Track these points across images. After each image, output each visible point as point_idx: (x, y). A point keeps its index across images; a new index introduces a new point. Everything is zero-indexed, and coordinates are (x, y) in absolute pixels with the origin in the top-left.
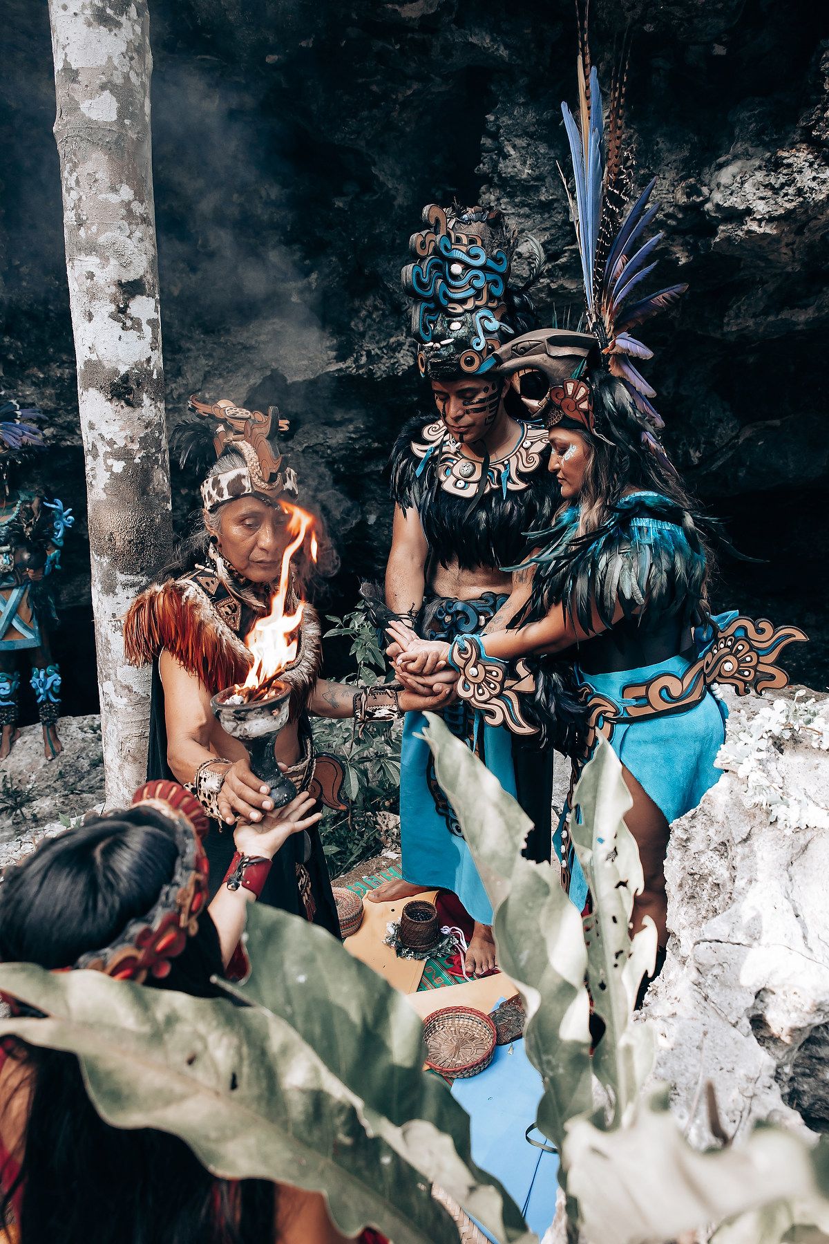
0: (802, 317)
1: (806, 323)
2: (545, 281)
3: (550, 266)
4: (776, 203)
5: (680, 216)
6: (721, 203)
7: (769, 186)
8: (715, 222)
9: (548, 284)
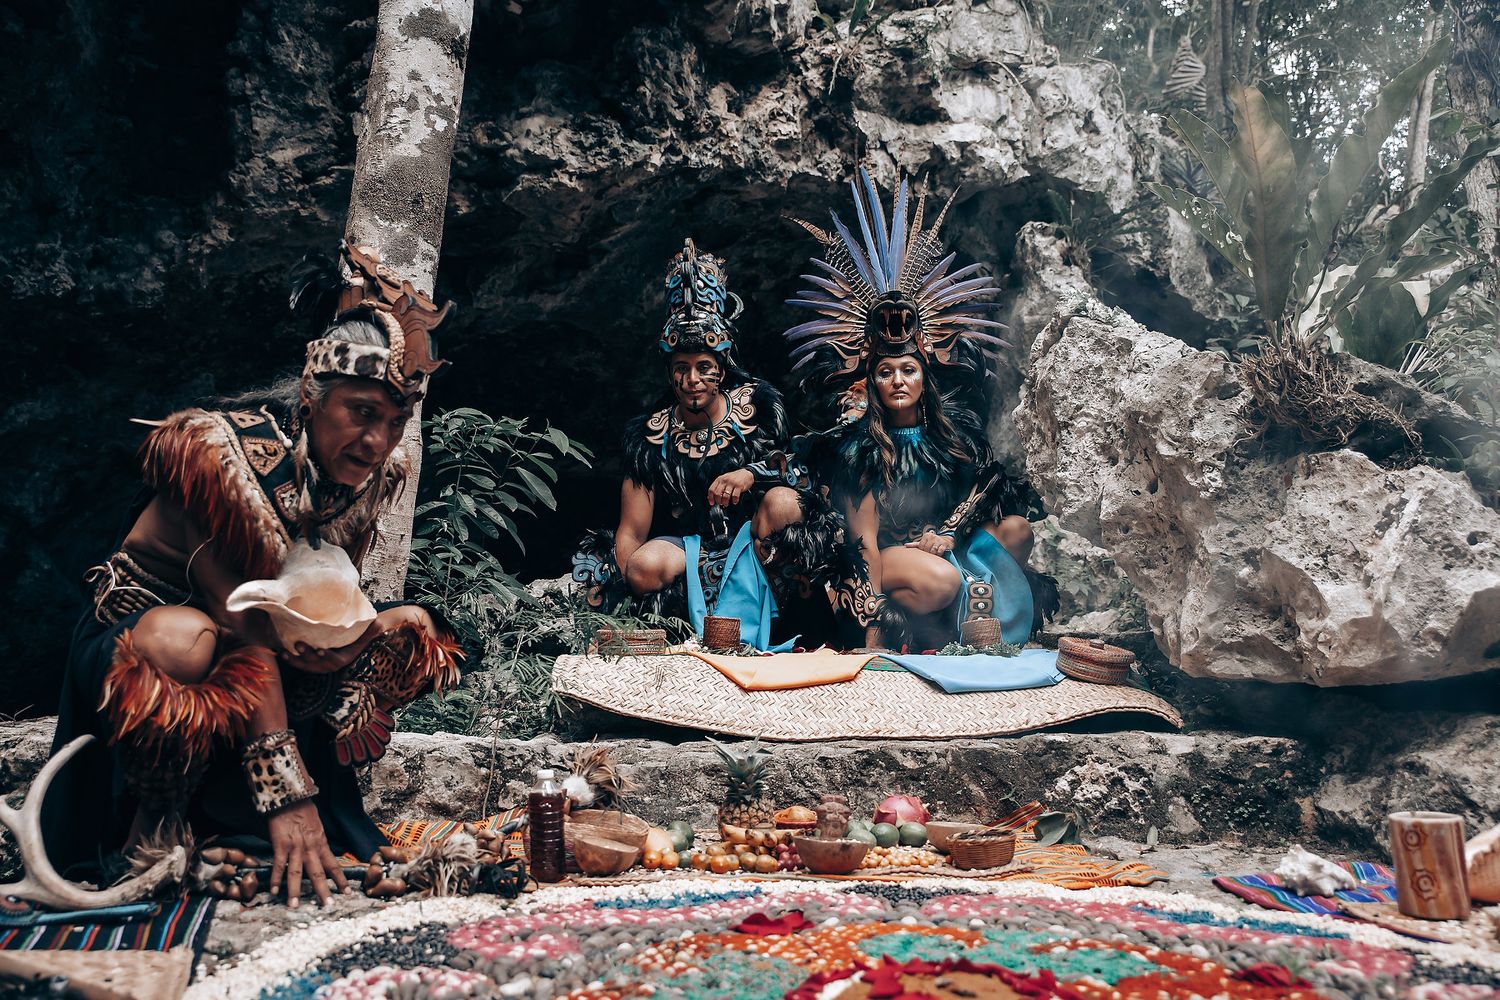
0: (549, 304)
1: (551, 313)
4: (587, 161)
6: (531, 150)
8: (515, 170)
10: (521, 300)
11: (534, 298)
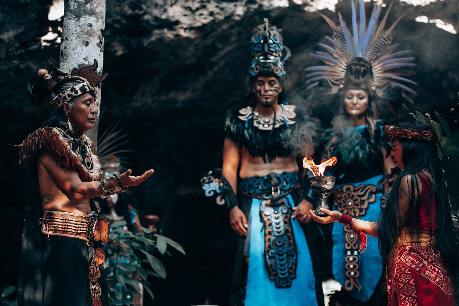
0: (182, 97)
1: (184, 102)
2: (15, 62)
3: (23, 51)
4: (195, 19)
5: (124, 22)
6: (159, 16)
7: (189, 8)
8: (150, 28)
9: (18, 65)
10: (163, 97)
11: (172, 95)
